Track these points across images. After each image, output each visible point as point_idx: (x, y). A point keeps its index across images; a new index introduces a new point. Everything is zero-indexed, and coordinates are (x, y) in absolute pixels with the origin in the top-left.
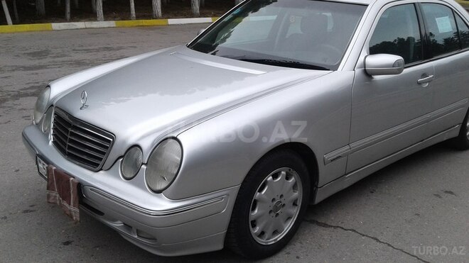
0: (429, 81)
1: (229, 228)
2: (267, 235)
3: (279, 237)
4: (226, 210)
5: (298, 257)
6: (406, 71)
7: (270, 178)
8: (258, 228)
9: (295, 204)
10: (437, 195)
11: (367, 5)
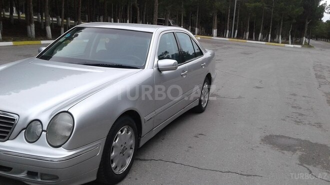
0: (185, 74)
1: (100, 166)
2: (118, 169)
3: (125, 169)
4: (99, 154)
5: (136, 179)
6: (179, 67)
7: (120, 133)
8: (114, 164)
9: (131, 148)
10: (196, 137)
11: (153, 33)
